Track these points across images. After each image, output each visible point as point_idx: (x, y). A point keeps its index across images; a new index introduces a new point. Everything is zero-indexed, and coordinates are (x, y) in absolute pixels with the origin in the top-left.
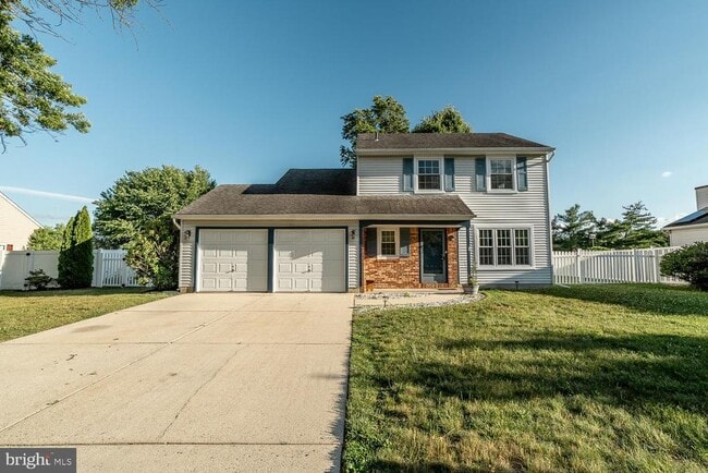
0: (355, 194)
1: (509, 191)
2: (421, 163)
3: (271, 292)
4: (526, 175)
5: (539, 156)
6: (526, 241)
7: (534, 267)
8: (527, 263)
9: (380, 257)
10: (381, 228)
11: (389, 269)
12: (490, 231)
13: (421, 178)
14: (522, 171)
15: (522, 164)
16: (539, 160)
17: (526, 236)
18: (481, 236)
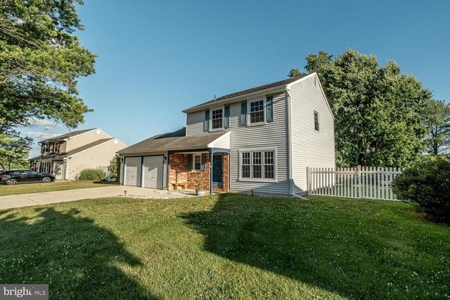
0: (185, 135)
1: (261, 123)
2: (214, 112)
3: (141, 187)
4: (272, 109)
5: (282, 93)
6: (272, 160)
7: (276, 181)
8: (273, 177)
9: (194, 171)
10: (195, 154)
11: (196, 178)
12: (249, 154)
13: (214, 122)
14: (270, 107)
15: (270, 102)
16: (283, 96)
17: (272, 156)
18: (243, 157)
